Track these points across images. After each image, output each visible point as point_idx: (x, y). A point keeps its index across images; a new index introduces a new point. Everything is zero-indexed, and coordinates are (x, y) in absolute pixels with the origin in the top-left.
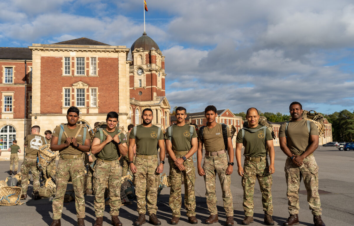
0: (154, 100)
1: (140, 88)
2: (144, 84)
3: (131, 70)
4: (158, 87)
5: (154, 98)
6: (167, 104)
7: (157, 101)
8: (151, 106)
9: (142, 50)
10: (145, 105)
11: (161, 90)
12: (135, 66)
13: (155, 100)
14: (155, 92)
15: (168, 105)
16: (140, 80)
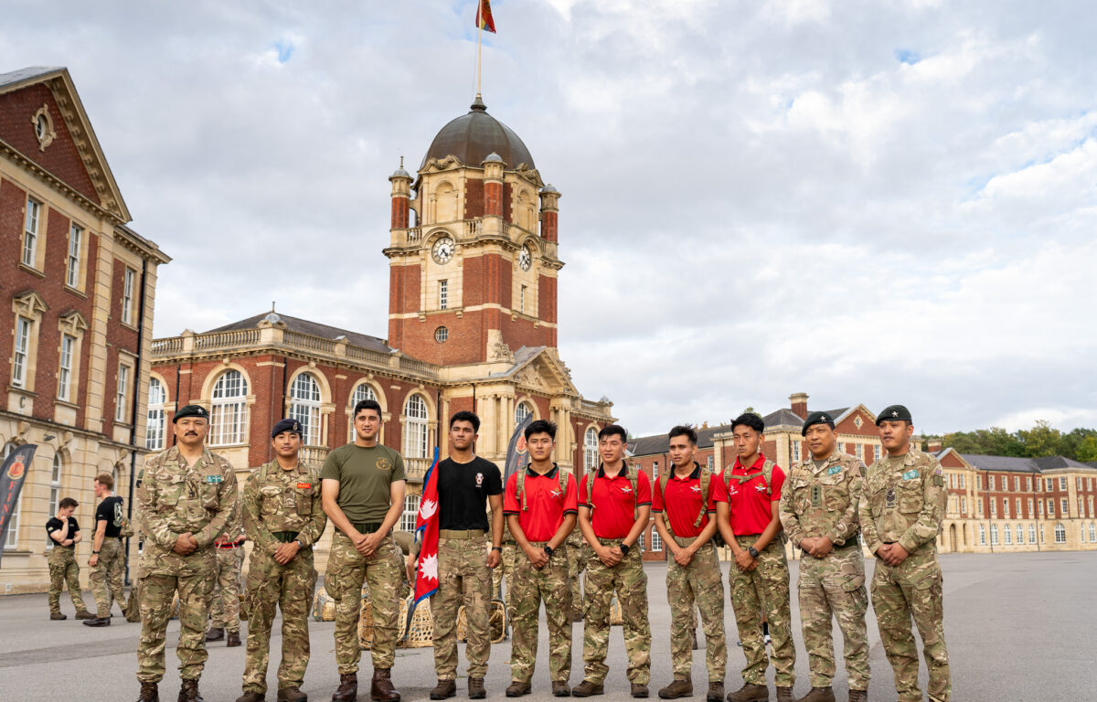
0: (489, 360)
1: (442, 315)
2: (455, 298)
3: (412, 245)
4: (514, 307)
5: (491, 352)
6: (559, 377)
7: (500, 362)
8: (475, 382)
9: (454, 166)
10: (456, 379)
11: (537, 324)
12: (427, 226)
13: (494, 360)
14: (493, 328)
15: (562, 382)
16: (444, 282)
